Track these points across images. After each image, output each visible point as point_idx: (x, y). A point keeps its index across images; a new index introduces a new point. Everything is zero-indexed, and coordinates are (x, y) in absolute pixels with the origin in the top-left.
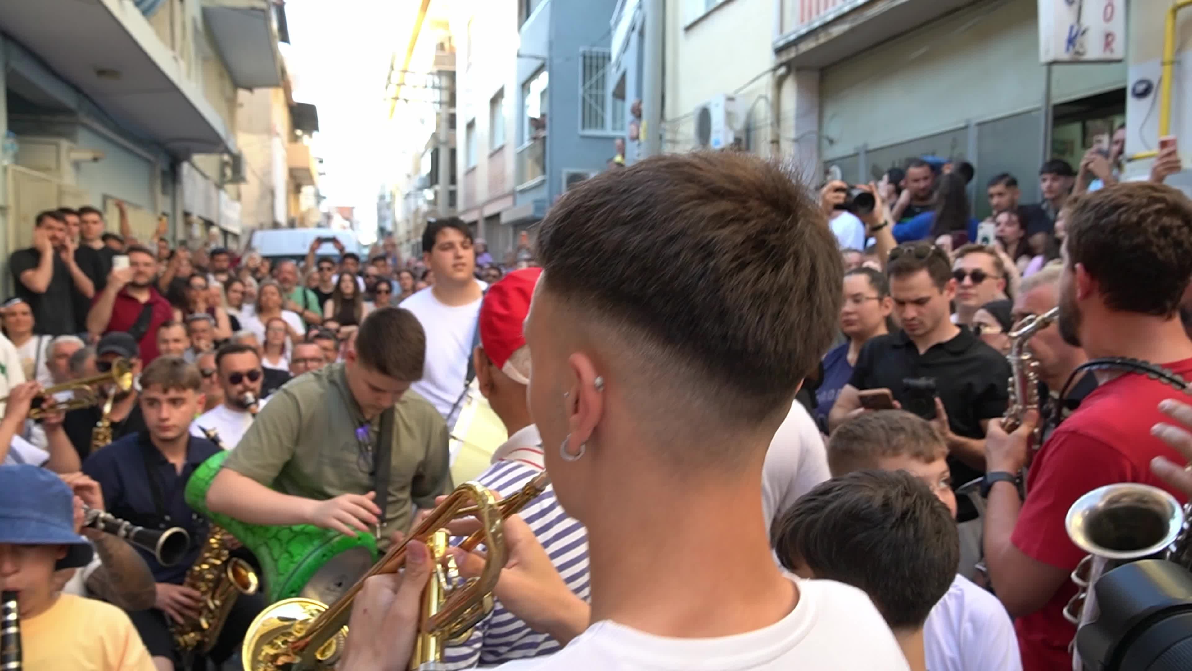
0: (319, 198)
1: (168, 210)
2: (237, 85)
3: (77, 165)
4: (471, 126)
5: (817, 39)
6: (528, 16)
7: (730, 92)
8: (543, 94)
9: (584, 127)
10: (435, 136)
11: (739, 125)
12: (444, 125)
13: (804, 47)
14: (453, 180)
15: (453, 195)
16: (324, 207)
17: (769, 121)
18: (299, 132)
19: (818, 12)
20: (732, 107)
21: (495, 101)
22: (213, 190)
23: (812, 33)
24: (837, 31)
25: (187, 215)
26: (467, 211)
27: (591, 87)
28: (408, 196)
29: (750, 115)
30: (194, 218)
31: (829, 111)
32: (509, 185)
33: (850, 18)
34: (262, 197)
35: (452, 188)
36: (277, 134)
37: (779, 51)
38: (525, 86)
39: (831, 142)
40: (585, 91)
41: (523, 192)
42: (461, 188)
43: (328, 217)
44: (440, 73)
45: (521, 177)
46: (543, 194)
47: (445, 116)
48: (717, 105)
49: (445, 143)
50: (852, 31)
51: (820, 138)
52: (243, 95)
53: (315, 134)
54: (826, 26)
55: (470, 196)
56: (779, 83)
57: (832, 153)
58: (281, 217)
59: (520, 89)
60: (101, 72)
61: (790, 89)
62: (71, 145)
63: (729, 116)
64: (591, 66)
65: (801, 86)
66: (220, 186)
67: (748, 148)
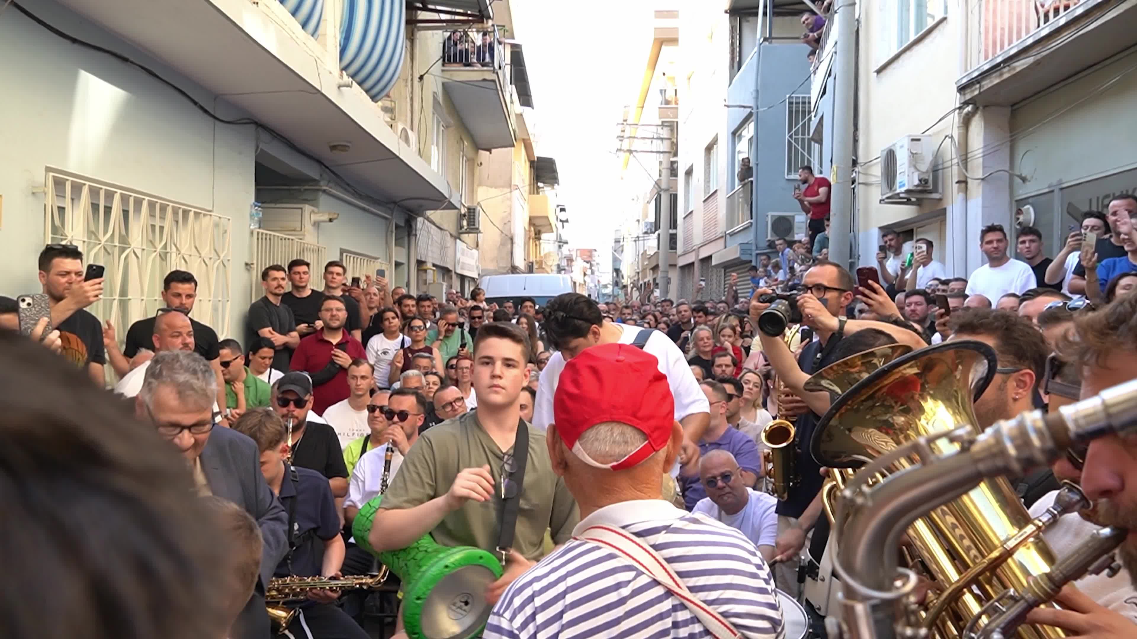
0: (561, 243)
1: (403, 259)
2: (477, 146)
3: (317, 225)
4: (689, 173)
5: (1001, 75)
6: (739, 68)
7: (917, 134)
8: (750, 140)
9: (789, 171)
10: (657, 183)
11: (925, 166)
12: (665, 173)
13: (987, 84)
14: (673, 224)
15: (673, 239)
16: (565, 250)
17: (955, 161)
18: (540, 185)
19: (1002, 47)
20: (917, 148)
21: (709, 149)
22: (449, 240)
23: (995, 68)
24: (1021, 65)
25: (420, 263)
26: (685, 253)
27: (796, 133)
28: (637, 239)
29: (937, 155)
30: (429, 265)
31: (1021, 147)
32: (721, 228)
33: (1034, 52)
34: (502, 244)
35: (672, 231)
36: (517, 188)
37: (962, 89)
38: (736, 134)
39: (1024, 180)
40: (791, 137)
41: (732, 234)
42: (680, 232)
43: (570, 260)
44: (663, 125)
45: (731, 220)
46: (749, 237)
47: (666, 165)
48: (902, 147)
49: (666, 190)
50: (1037, 63)
51: (1011, 176)
52: (483, 154)
53: (556, 186)
54: (1010, 60)
55: (687, 240)
56: (966, 122)
57: (1023, 192)
58: (520, 262)
59: (730, 135)
60: (334, 148)
61: (977, 126)
62: (312, 208)
63: (914, 157)
64: (797, 112)
65: (987, 123)
66: (457, 237)
67: (935, 190)
